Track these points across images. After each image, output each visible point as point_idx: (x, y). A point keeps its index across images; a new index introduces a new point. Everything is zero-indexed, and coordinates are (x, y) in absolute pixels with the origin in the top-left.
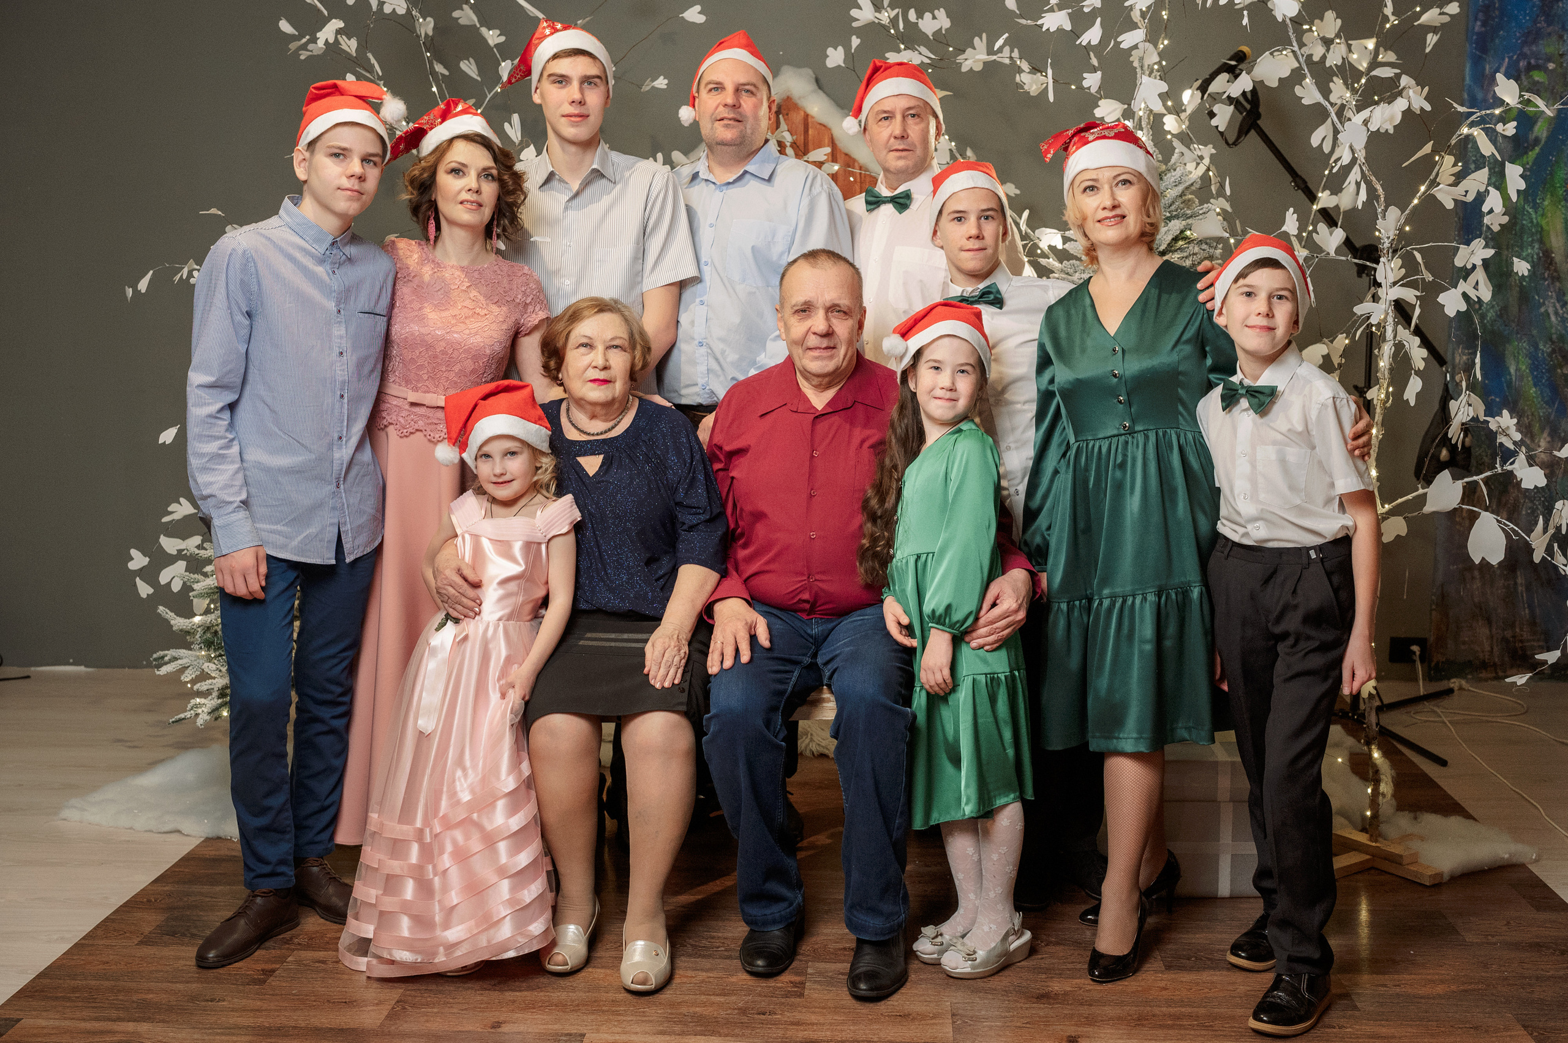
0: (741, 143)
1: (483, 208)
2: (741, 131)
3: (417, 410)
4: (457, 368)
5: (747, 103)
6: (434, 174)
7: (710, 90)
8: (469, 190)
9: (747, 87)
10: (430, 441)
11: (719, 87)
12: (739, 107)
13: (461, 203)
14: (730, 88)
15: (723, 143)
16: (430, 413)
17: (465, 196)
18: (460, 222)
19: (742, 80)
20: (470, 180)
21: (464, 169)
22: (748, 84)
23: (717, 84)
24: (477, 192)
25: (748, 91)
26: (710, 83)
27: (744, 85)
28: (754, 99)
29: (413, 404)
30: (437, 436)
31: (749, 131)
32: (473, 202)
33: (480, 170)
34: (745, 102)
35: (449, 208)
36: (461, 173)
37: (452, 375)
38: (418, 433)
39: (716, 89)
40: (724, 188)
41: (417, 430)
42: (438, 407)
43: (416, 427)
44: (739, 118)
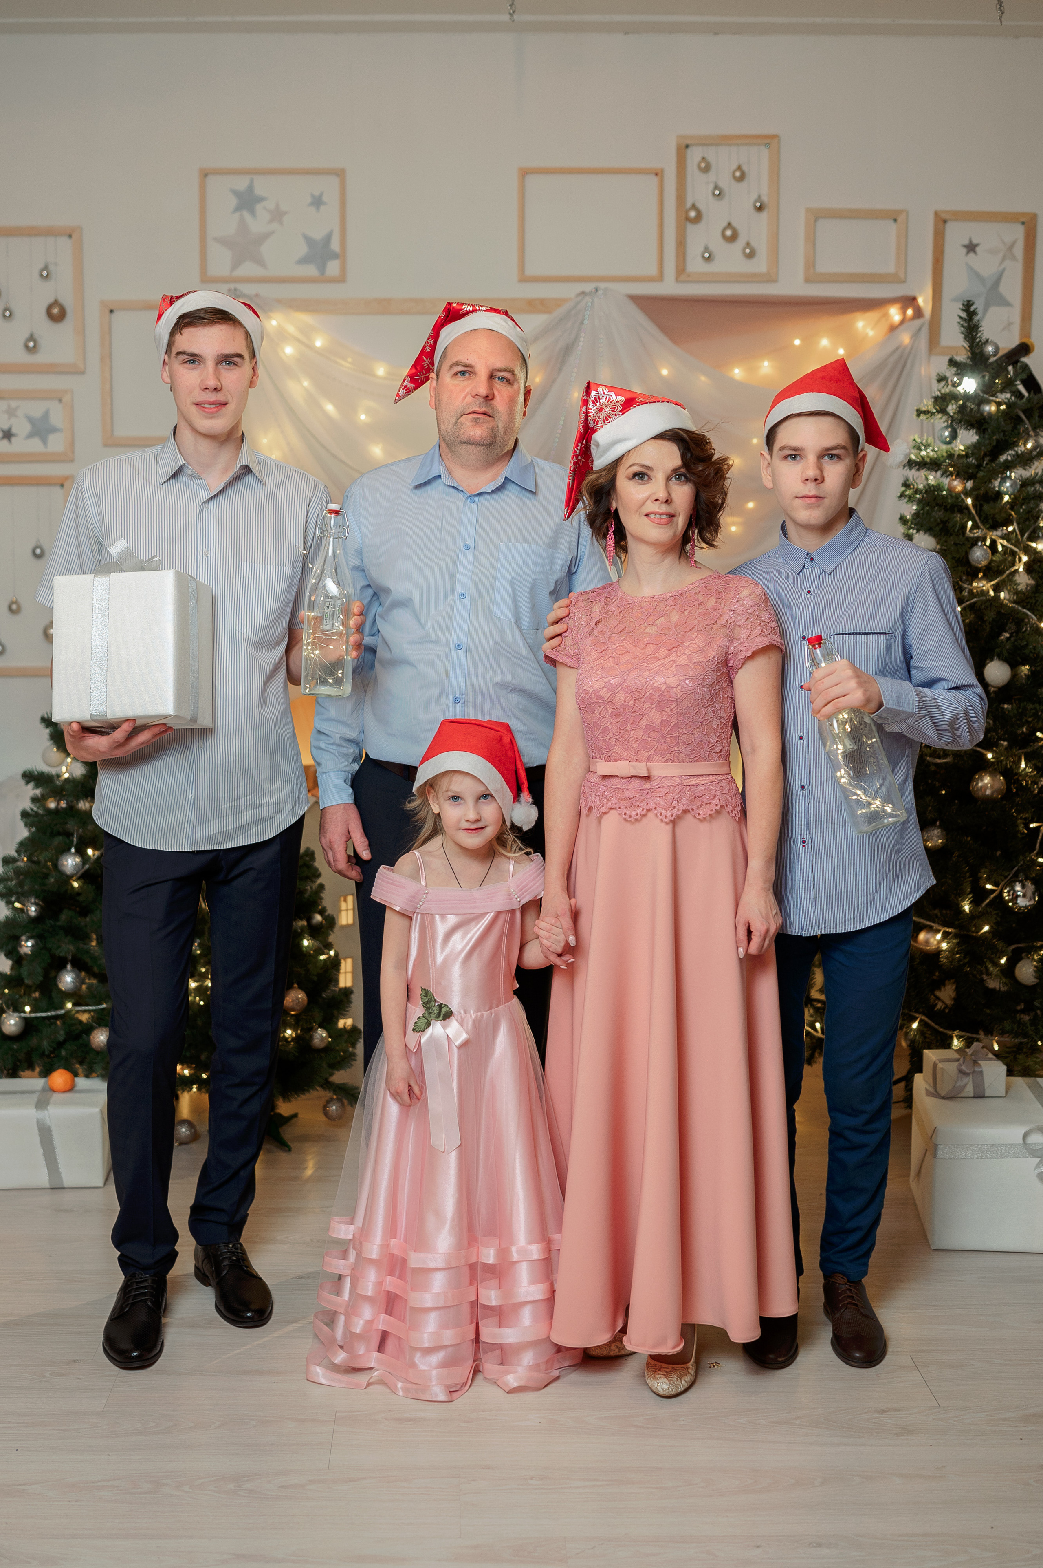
0: (490, 445)
1: (675, 519)
2: (492, 429)
3: (608, 783)
4: (644, 722)
5: (502, 392)
6: (612, 481)
7: (456, 374)
8: (656, 500)
9: (503, 374)
10: (626, 820)
11: (467, 371)
12: (492, 399)
13: (647, 515)
14: (483, 373)
15: (469, 442)
16: (623, 784)
17: (651, 507)
18: (646, 539)
19: (499, 365)
20: (657, 487)
21: (649, 472)
22: (506, 370)
23: (466, 366)
24: (666, 501)
25: (502, 379)
26: (457, 364)
27: (500, 370)
28: (509, 388)
29: (604, 777)
30: (634, 813)
31: (501, 430)
32: (662, 514)
33: (669, 472)
34: (498, 391)
35: (632, 522)
36: (646, 478)
37: (639, 733)
38: (612, 812)
39: (463, 373)
40: (476, 499)
41: (611, 809)
42: (633, 776)
43: (609, 805)
44: (490, 413)
